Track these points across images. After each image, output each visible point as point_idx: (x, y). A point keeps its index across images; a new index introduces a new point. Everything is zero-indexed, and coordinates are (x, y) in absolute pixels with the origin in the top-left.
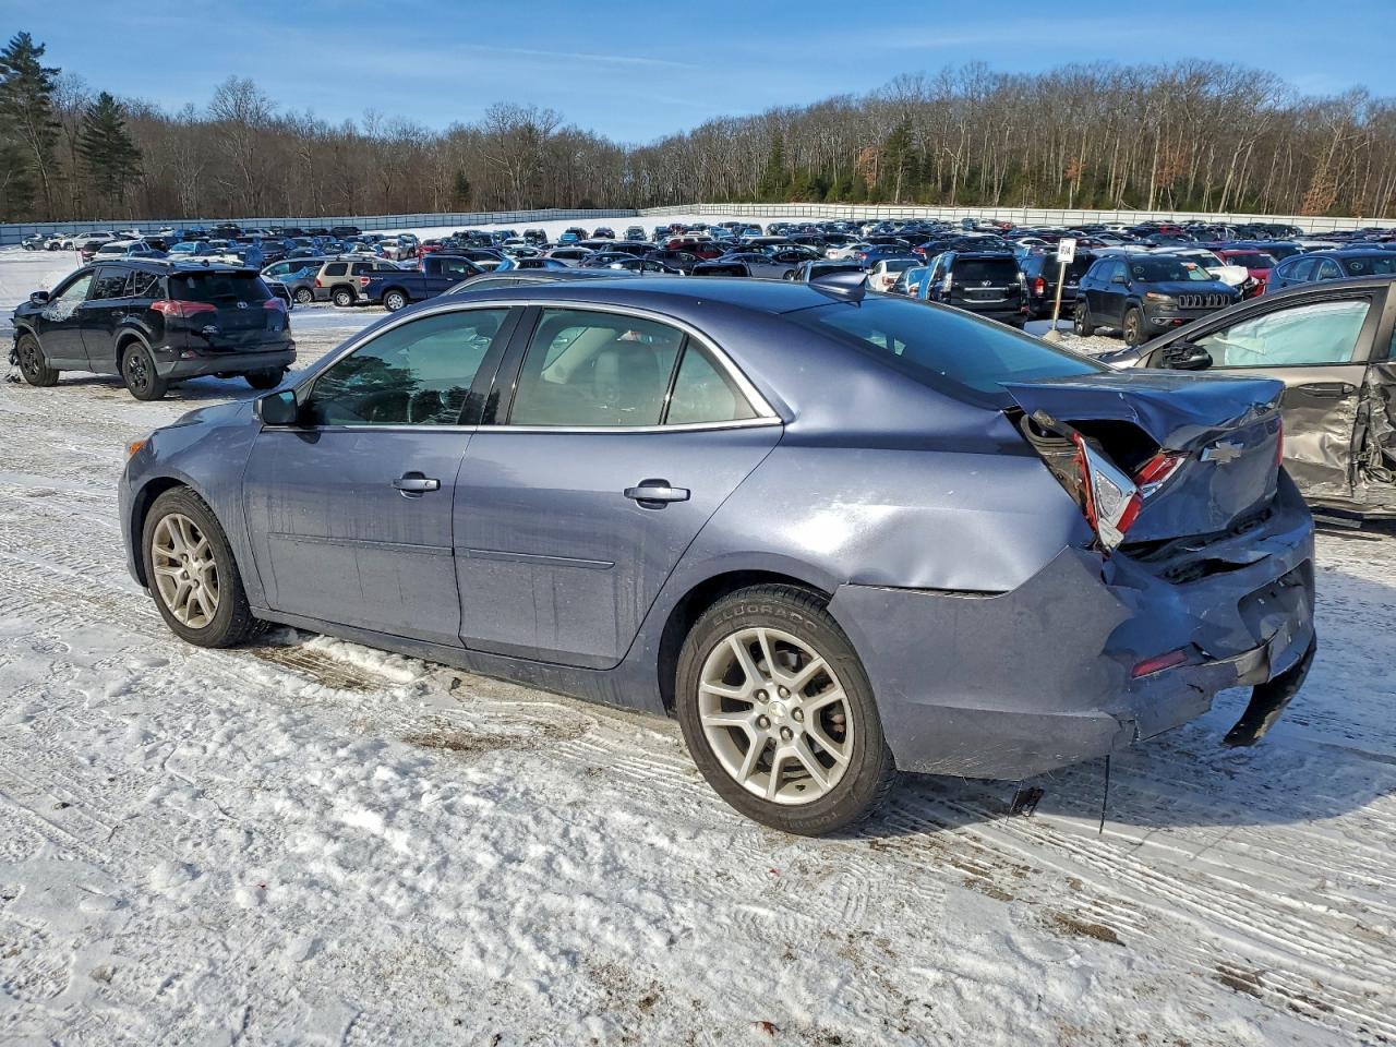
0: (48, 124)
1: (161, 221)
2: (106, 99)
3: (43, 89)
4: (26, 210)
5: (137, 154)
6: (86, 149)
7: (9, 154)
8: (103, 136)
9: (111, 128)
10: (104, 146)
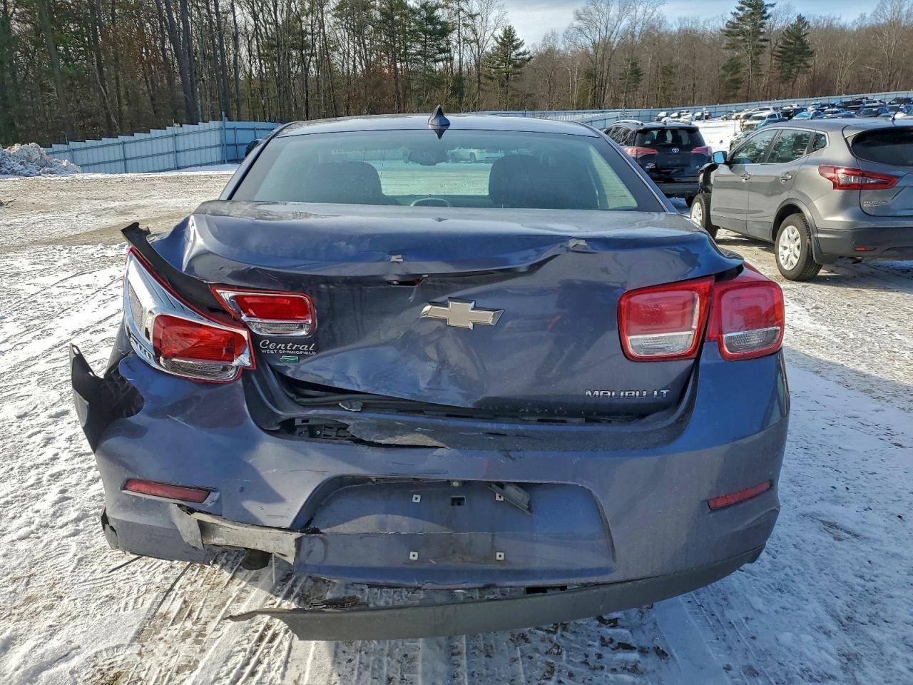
0: (761, 41)
1: (815, 98)
2: (800, 19)
3: (763, 18)
4: (735, 96)
5: (811, 54)
6: (779, 54)
7: (733, 61)
8: (792, 44)
9: (799, 38)
10: (791, 50)
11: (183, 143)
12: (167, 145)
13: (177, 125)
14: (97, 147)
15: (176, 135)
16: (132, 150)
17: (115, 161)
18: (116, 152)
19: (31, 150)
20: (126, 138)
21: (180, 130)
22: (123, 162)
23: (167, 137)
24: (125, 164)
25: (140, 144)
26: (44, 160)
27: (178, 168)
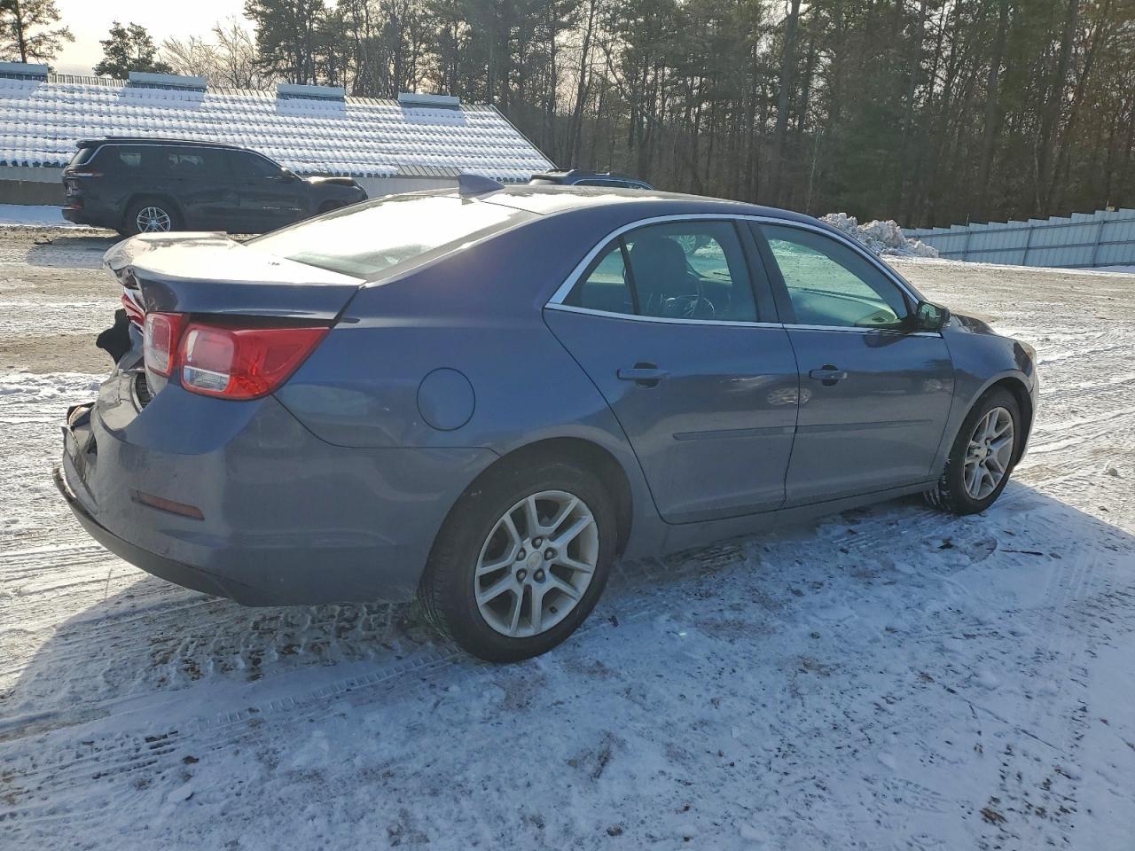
11: (1111, 233)
12: (1089, 234)
13: (1111, 209)
14: (1000, 231)
15: (1105, 222)
16: (1040, 238)
17: (1016, 249)
18: (1019, 239)
19: (886, 227)
20: (1038, 223)
21: (1114, 216)
22: (1024, 251)
23: (1093, 223)
24: (1025, 254)
25: (1052, 230)
26: (898, 240)
27: (1094, 266)
